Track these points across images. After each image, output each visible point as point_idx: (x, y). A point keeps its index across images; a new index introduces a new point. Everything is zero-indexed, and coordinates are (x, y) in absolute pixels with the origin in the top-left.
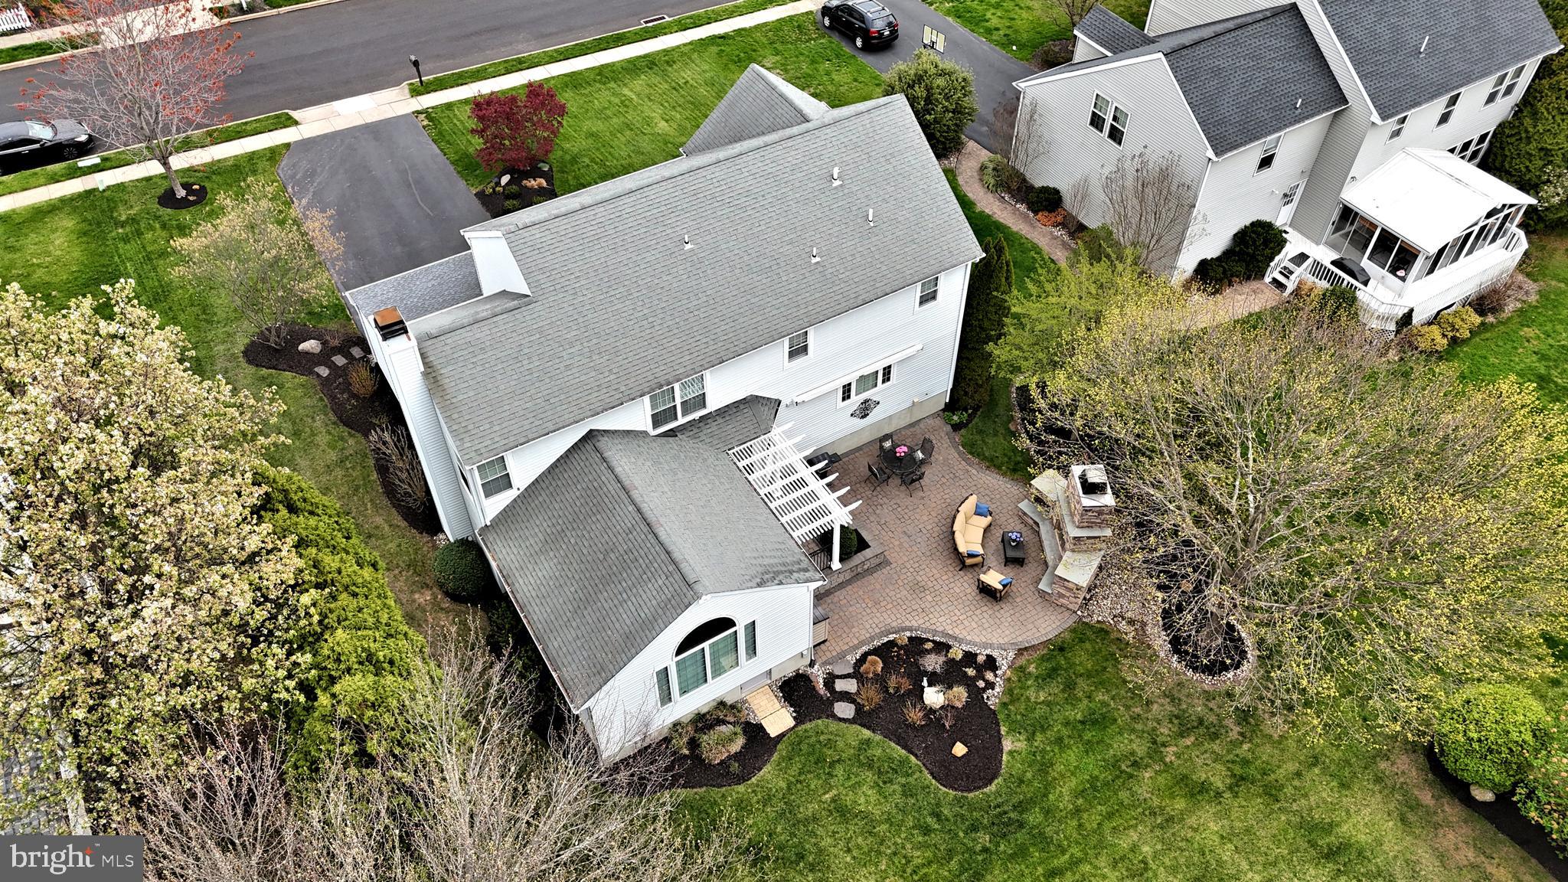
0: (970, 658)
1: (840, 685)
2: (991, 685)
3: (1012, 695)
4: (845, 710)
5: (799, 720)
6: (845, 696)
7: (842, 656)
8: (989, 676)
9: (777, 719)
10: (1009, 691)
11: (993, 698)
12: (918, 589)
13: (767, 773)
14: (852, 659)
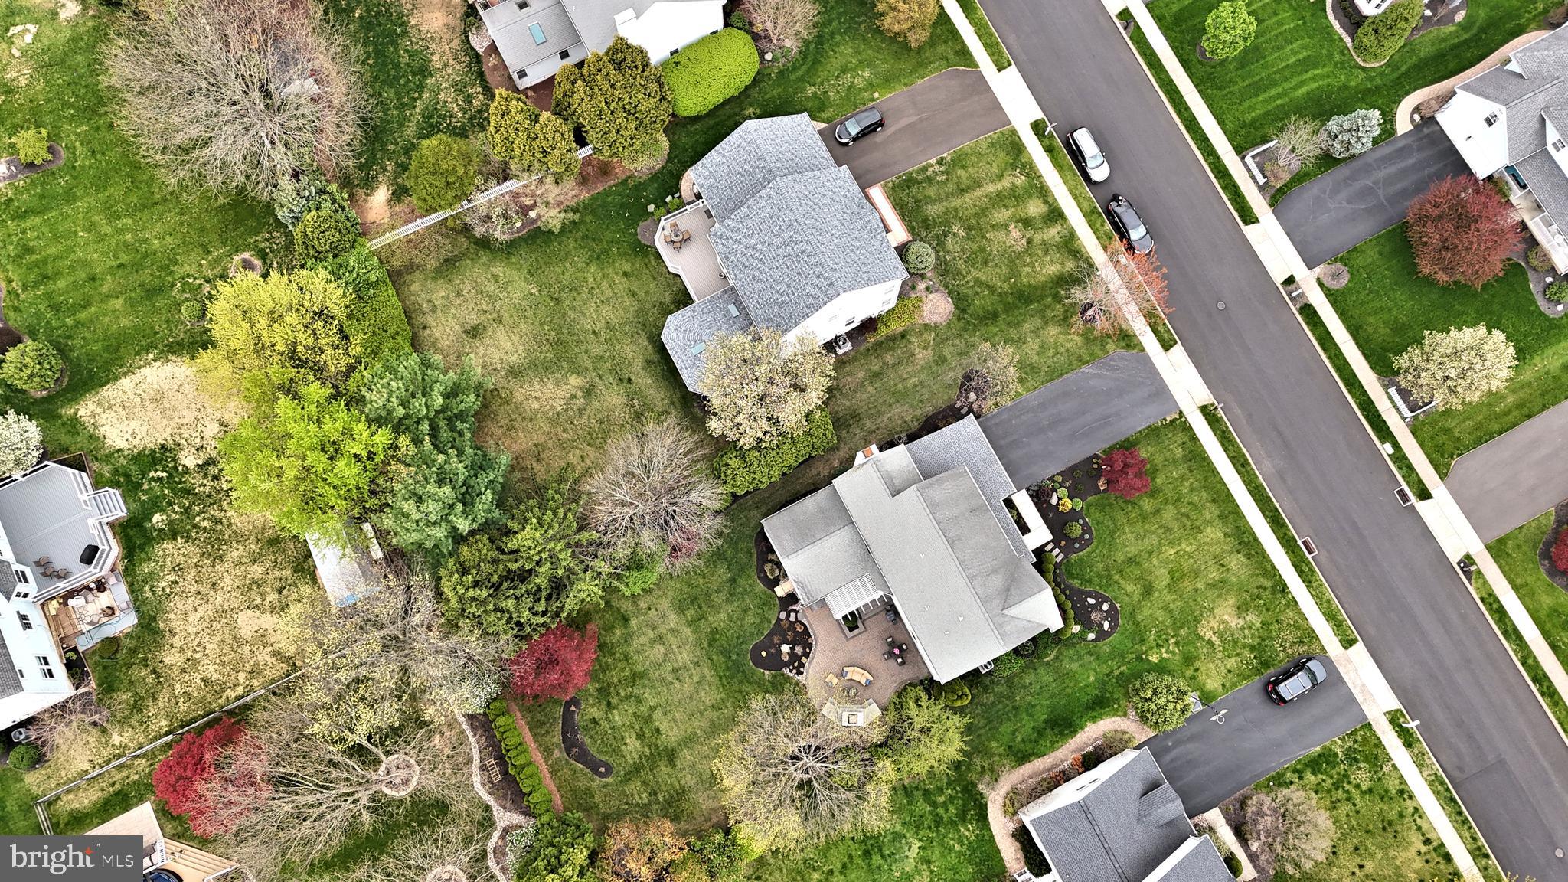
0: (803, 665)
1: (793, 615)
2: (791, 671)
3: (788, 679)
4: (783, 615)
5: (780, 599)
6: (788, 616)
7: (807, 618)
8: (795, 671)
9: (781, 591)
10: (788, 677)
11: (786, 671)
12: (835, 650)
13: (760, 586)
14: (805, 621)
